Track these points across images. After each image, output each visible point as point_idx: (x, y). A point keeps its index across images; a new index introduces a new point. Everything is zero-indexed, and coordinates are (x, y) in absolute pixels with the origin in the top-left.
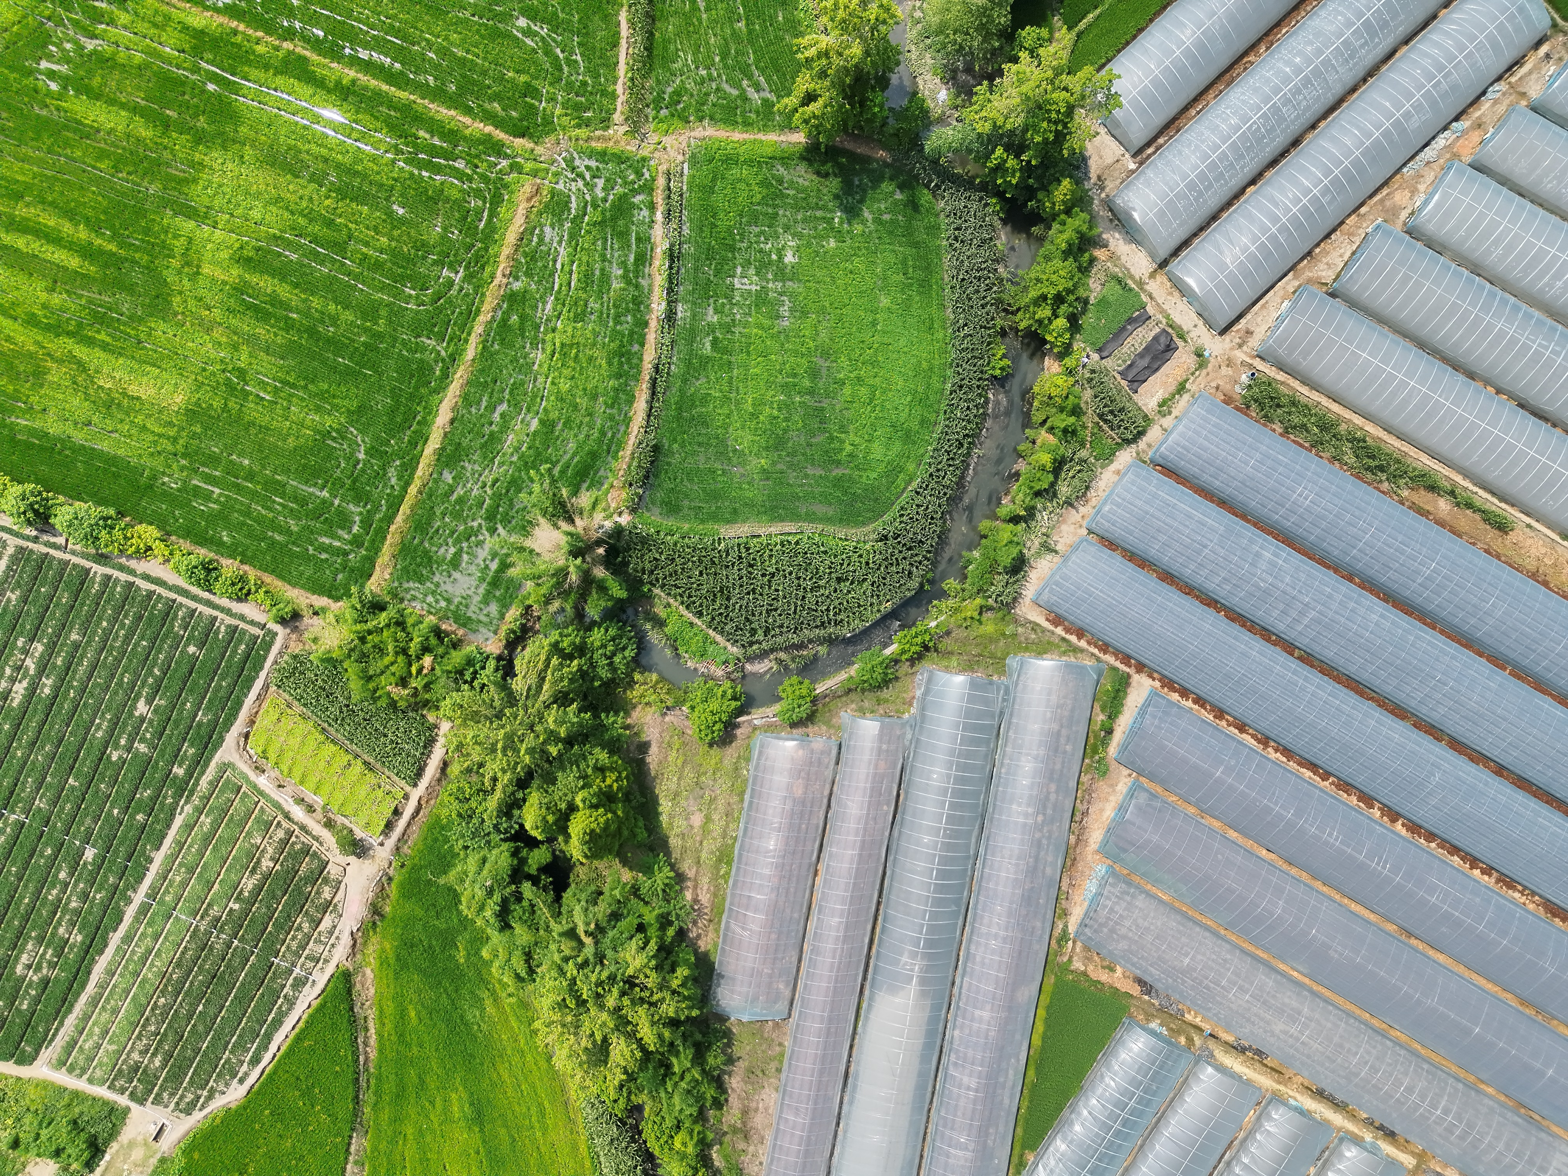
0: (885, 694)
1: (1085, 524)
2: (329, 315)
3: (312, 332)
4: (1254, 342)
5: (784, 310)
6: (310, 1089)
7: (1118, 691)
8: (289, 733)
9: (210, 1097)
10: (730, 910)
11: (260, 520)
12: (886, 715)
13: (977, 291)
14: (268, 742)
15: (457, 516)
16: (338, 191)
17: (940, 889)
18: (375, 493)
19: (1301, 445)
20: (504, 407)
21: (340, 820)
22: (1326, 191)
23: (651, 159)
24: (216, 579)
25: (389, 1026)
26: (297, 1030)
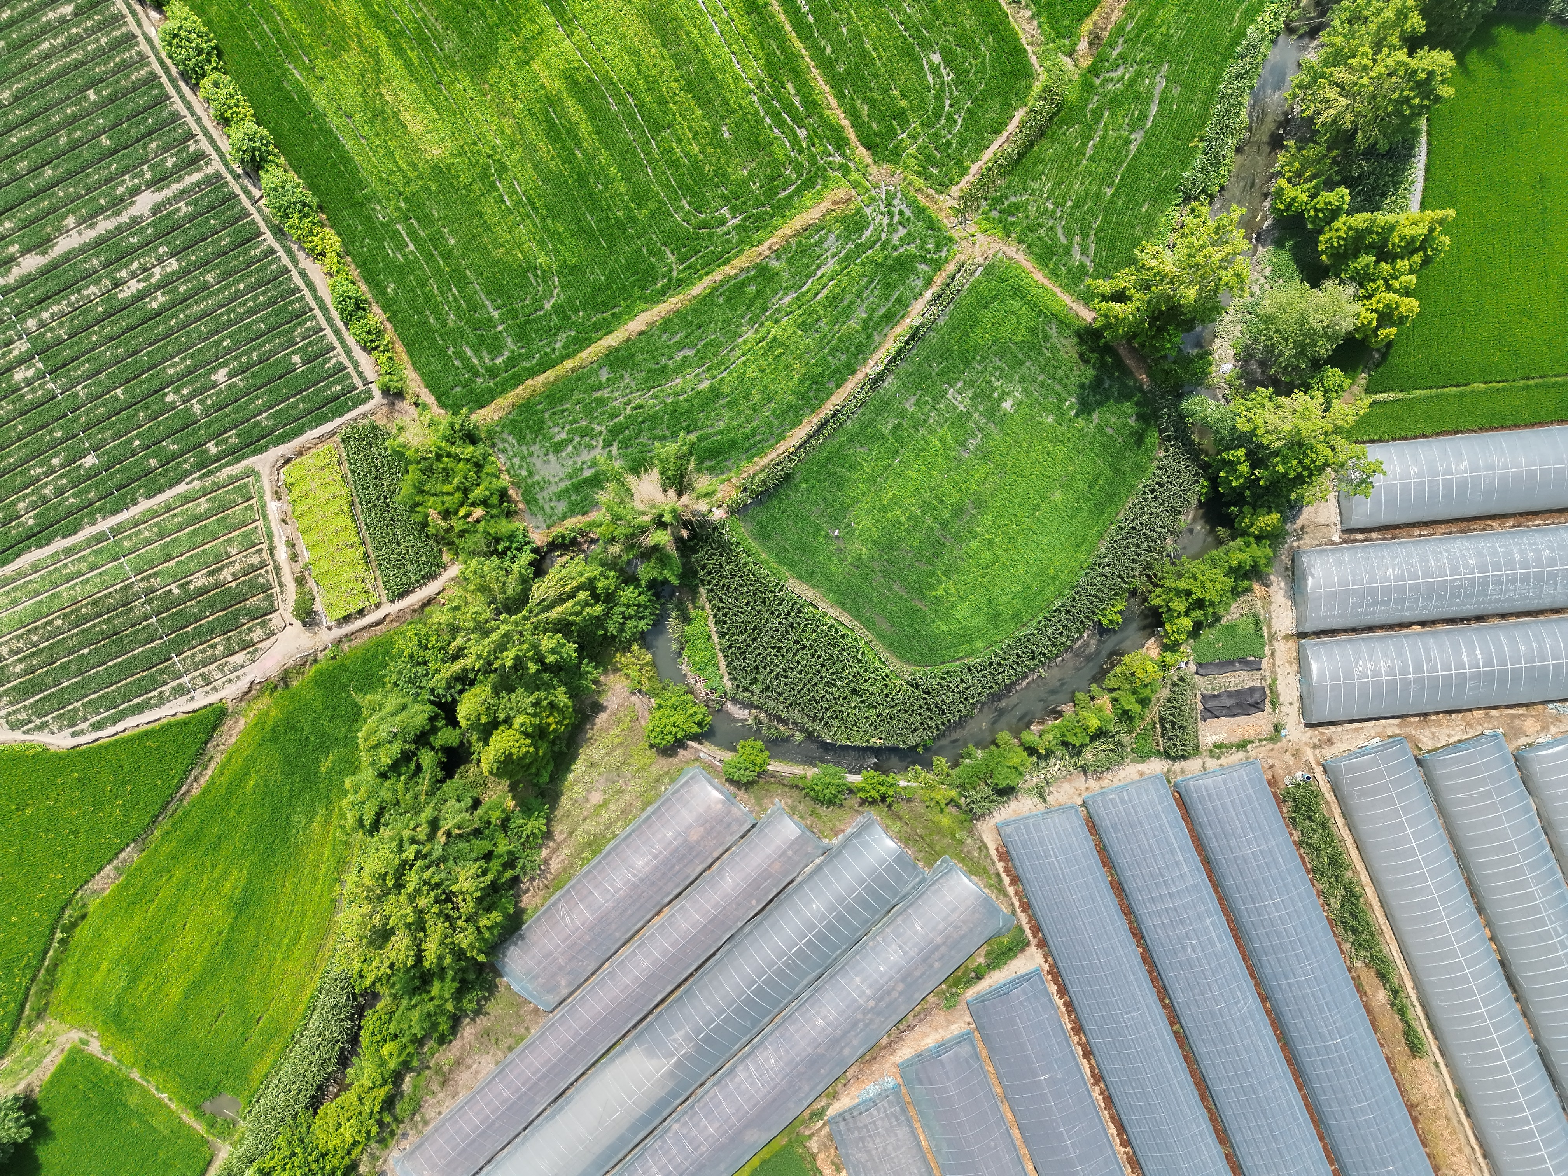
0: (822, 811)
1: (1085, 795)
2: (607, 175)
3: (582, 178)
4: (1328, 752)
5: (972, 443)
6: (123, 784)
7: (1011, 949)
8: (324, 485)
9: (39, 728)
10: (568, 891)
11: (429, 296)
12: (810, 828)
13: (1138, 546)
14: (302, 479)
15: (588, 411)
16: (689, 82)
17: (749, 1002)
18: (536, 344)
19: (1304, 863)
20: (691, 353)
21: (311, 583)
22: (1476, 676)
23: (957, 243)
24: (358, 319)
25: (225, 778)
26: (150, 727)
